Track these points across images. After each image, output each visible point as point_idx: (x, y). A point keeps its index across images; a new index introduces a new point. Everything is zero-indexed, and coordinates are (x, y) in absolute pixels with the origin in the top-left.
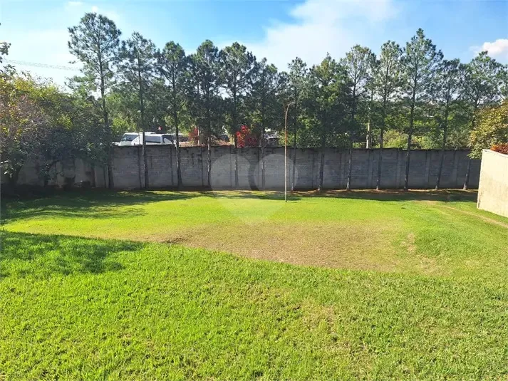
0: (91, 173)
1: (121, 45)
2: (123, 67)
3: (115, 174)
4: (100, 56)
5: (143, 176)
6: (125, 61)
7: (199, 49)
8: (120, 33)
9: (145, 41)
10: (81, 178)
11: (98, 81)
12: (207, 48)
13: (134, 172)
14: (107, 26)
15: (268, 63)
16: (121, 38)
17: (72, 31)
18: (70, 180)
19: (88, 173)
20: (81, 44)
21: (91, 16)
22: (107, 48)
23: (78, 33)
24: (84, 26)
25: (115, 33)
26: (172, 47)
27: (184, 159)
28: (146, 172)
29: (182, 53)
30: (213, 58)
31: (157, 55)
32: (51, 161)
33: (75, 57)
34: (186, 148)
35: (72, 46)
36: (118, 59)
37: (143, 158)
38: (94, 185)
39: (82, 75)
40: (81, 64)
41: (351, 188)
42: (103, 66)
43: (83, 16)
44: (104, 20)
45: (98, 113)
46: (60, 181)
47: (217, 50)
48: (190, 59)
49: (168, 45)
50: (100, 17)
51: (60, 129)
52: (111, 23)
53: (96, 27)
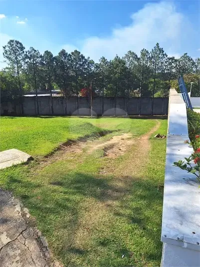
1: (25, 53)
2: (26, 63)
3: (24, 108)
4: (16, 58)
5: (37, 110)
6: (27, 60)
7: (59, 54)
8: (24, 48)
9: (35, 51)
10: (10, 111)
11: (16, 69)
12: (63, 53)
13: (33, 108)
14: (19, 45)
15: (90, 59)
16: (24, 50)
17: (4, 48)
19: (13, 108)
20: (8, 53)
21: (12, 41)
22: (20, 54)
23: (7, 48)
24: (9, 45)
25: (22, 48)
26: (47, 53)
28: (38, 108)
29: (52, 56)
30: (65, 58)
31: (41, 56)
33: (6, 59)
34: (55, 97)
35: (5, 54)
36: (24, 59)
37: (36, 102)
38: (16, 113)
39: (10, 67)
40: (8, 61)
41: (128, 115)
42: (18, 62)
43: (9, 41)
44: (17, 42)
45: (16, 82)
47: (67, 54)
48: (55, 58)
49: (45, 52)
50: (16, 41)
52: (21, 44)
53: (14, 46)
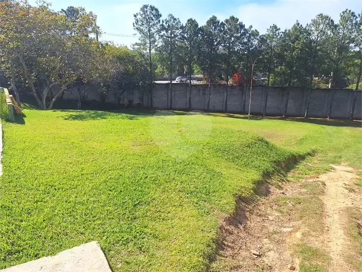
0: (141, 99)
1: (161, 23)
2: (162, 36)
3: (154, 99)
4: (149, 30)
5: (169, 102)
6: (163, 32)
7: (207, 22)
8: (161, 16)
9: (175, 19)
10: (136, 101)
11: (148, 45)
12: (213, 21)
13: (165, 99)
14: (154, 12)
15: (253, 29)
16: (161, 19)
17: (135, 16)
18: (131, 102)
19: (140, 98)
20: (140, 23)
21: (146, 6)
22: (154, 25)
23: (139, 17)
24: (142, 13)
25: (158, 16)
26: (192, 22)
27: (194, 92)
28: (171, 99)
29: (197, 25)
30: (215, 28)
31: (182, 27)
32: (122, 91)
33: (136, 32)
35: (135, 25)
36: (159, 31)
37: (170, 91)
38: (143, 105)
39: (139, 42)
40: (139, 35)
41: (308, 116)
42: (151, 36)
43: (141, 7)
44: (152, 8)
45: (147, 64)
46: (126, 102)
47: (219, 22)
48: (201, 29)
49: (188, 21)
50: (151, 6)
51: (126, 73)
52: (157, 10)
53: (148, 13)
